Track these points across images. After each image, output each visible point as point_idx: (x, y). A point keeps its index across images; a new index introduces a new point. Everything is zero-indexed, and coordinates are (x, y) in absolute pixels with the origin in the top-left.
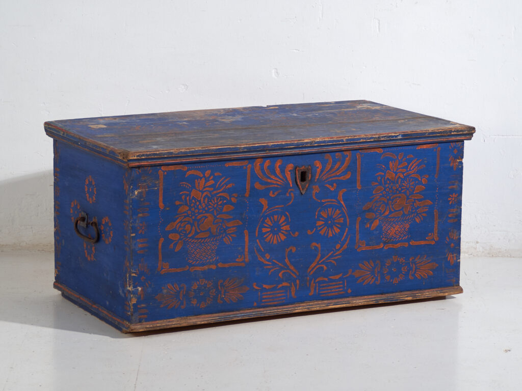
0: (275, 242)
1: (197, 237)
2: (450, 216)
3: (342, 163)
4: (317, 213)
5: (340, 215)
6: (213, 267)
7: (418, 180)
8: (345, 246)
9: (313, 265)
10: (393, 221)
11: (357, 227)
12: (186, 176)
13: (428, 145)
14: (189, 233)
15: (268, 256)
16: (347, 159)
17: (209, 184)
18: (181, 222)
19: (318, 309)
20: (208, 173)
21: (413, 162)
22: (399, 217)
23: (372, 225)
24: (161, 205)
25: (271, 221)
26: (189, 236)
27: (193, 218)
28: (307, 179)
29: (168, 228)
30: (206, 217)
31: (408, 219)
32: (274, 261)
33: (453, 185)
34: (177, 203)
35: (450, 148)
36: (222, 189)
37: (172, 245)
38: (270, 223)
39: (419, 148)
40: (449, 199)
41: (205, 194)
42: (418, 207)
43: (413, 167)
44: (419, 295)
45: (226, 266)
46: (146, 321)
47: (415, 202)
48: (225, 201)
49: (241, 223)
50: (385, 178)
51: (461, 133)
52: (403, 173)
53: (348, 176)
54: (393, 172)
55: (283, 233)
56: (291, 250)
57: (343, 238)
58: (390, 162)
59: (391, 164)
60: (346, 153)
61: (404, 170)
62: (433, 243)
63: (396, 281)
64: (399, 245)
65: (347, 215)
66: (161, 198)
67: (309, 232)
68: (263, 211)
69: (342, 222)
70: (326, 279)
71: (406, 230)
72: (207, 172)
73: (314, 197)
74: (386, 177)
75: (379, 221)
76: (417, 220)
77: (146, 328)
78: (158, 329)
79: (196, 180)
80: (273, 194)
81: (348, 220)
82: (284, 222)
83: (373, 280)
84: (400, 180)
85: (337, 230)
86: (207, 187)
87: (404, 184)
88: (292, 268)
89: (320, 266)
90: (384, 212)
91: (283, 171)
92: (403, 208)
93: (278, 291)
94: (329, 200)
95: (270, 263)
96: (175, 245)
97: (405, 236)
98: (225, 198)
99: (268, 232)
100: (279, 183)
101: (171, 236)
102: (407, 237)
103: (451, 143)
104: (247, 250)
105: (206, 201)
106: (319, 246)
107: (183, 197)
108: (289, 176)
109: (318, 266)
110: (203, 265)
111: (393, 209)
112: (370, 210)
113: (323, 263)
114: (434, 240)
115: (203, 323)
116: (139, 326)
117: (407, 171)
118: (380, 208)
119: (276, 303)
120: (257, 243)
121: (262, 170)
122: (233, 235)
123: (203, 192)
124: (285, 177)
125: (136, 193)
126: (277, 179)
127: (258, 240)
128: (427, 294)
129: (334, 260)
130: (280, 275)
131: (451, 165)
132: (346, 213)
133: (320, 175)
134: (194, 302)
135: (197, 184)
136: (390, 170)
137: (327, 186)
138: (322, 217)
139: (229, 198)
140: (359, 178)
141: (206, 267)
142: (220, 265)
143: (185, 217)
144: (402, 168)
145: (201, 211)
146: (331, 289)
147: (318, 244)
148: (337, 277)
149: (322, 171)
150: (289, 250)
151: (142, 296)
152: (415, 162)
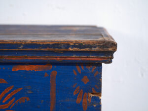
13: (34, 67)
21: (6, 91)
35: (75, 74)
39: (17, 70)
43: (6, 99)
51: (87, 49)
103: (78, 67)
152: (10, 92)
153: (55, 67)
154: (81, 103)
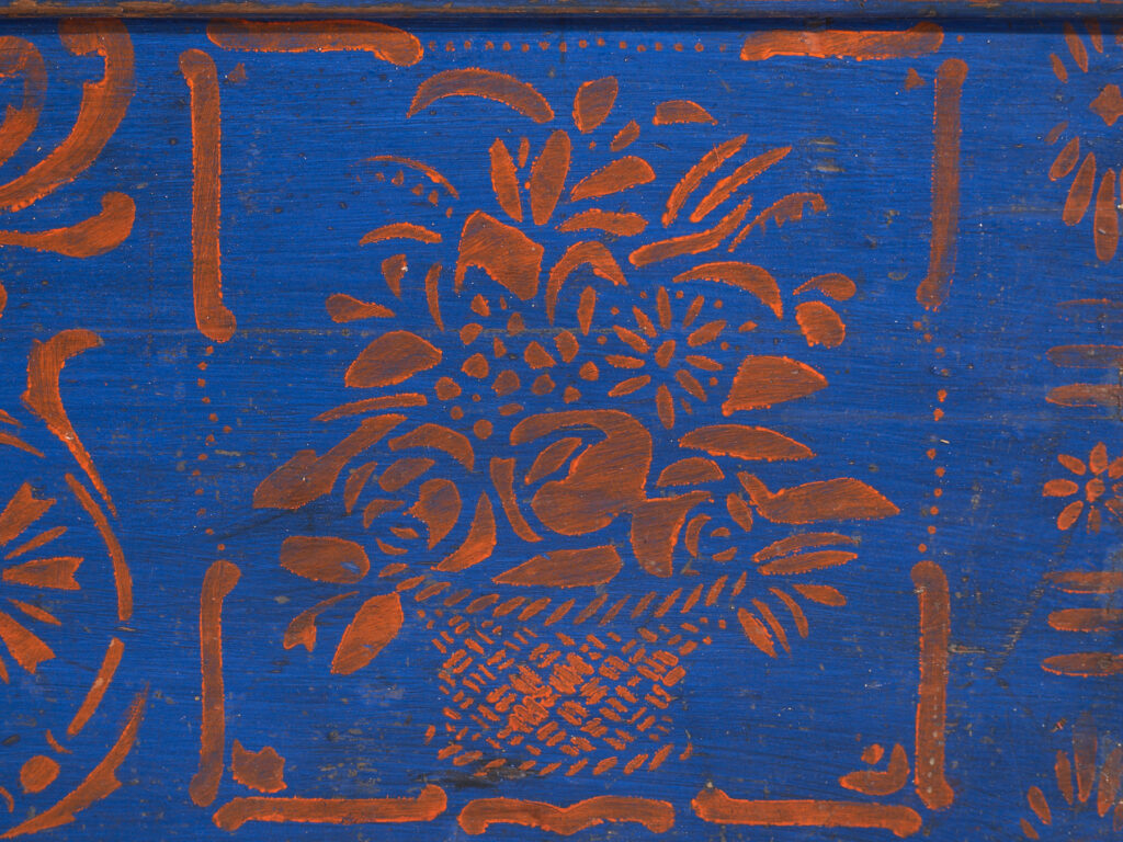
2: (1058, 623)
3: (57, 121)
5: (50, 535)
7: (763, 314)
8: (102, 779)
10: (537, 619)
11: (211, 635)
13: (853, 38)
16: (98, 89)
21: (710, 162)
22: (587, 595)
23: (348, 635)
31: (675, 618)
33: (1095, 377)
35: (1062, 74)
39: (767, 54)
40: (1054, 489)
42: (764, 532)
43: (708, 204)
47: (733, 486)
50: (447, 276)
52: (620, 248)
53: (112, 228)
54: (527, 225)
57: (84, 715)
58: (498, 147)
59: (502, 165)
60: (81, 45)
61: (630, 224)
62: (906, 824)
65: (108, 537)
69: (70, 584)
71: (659, 698)
74: (461, 270)
75: (407, 599)
76: (760, 634)
81: (123, 580)
84: (590, 294)
85: (27, 651)
87: (624, 333)
90: (452, 543)
92: (619, 529)
97: (643, 743)
102: (662, 755)
103: (1074, 41)
111: (535, 524)
112: (317, 517)
114: (919, 806)
117: (655, 232)
118: (417, 510)
131: (1074, 209)
132: (101, 523)
136: (493, 208)
140: (208, 251)
144: (606, 204)
152: (728, 168)
153: (961, 37)
154: (1088, 220)
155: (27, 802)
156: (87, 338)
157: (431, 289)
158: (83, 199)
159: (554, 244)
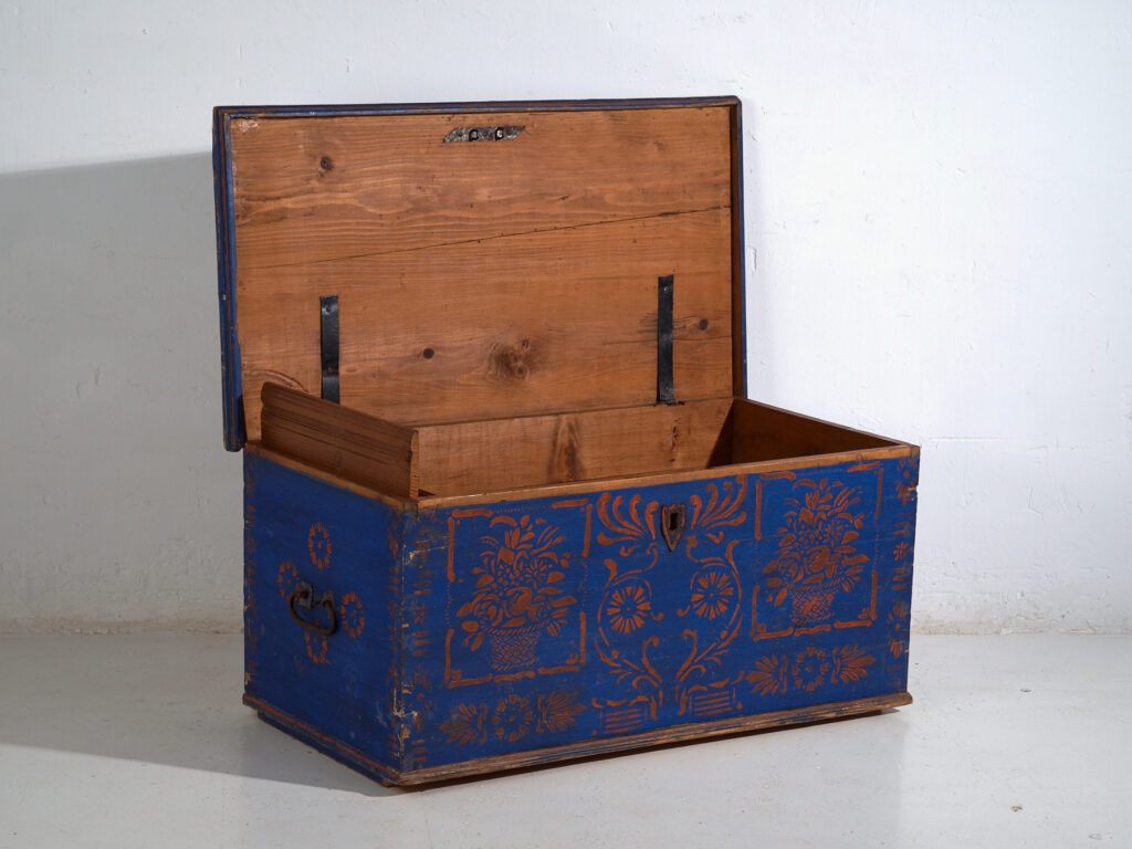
0: (627, 630)
1: (506, 625)
2: (895, 580)
3: (733, 499)
4: (692, 581)
5: (728, 584)
6: (531, 674)
7: (849, 523)
8: (735, 634)
9: (685, 666)
10: (809, 590)
11: (754, 601)
12: (491, 526)
14: (495, 619)
15: (615, 654)
16: (741, 491)
17: (526, 538)
18: (481, 602)
19: (692, 737)
20: (525, 519)
21: (841, 494)
22: (818, 584)
23: (778, 598)
24: (451, 576)
25: (622, 597)
26: (494, 625)
27: (501, 594)
28: (679, 526)
29: (460, 613)
30: (521, 593)
31: (832, 587)
32: (625, 661)
33: (902, 528)
34: (476, 571)
36: (546, 547)
37: (467, 640)
38: (619, 600)
39: (852, 470)
40: (895, 552)
41: (520, 554)
42: (849, 567)
43: (841, 502)
44: (847, 709)
45: (551, 671)
46: (424, 767)
47: (843, 558)
48: (551, 566)
49: (574, 601)
50: (798, 521)
52: (826, 512)
53: (741, 520)
54: (811, 510)
55: (640, 616)
56: (652, 643)
57: (732, 621)
58: (807, 494)
59: (808, 498)
60: (739, 481)
61: (828, 507)
62: (869, 624)
63: (810, 688)
64: (816, 629)
65: (738, 583)
66: (450, 564)
67: (680, 613)
68: (610, 579)
69: (731, 593)
70: (704, 688)
71: (829, 604)
72: (523, 519)
73: (689, 556)
74: (800, 520)
75: (788, 590)
76: (846, 588)
77: (425, 778)
78: (444, 778)
79: (506, 533)
80: (626, 550)
81: (740, 590)
82: (641, 597)
83: (777, 687)
84: (821, 523)
85: (723, 608)
86: (524, 543)
87: (826, 530)
88: (652, 671)
89: (696, 667)
90: (795, 577)
91: (641, 514)
92: (824, 570)
93: (630, 711)
94: (711, 559)
95: (619, 665)
96: (471, 640)
97: (826, 613)
98: (549, 561)
99: (616, 614)
100: (636, 534)
101: (465, 626)
102: (829, 615)
104: (583, 644)
105: (521, 565)
106: (694, 634)
107: (486, 561)
108: (650, 520)
109: (693, 667)
110: (515, 671)
111: (809, 570)
112: (773, 574)
113: (700, 662)
114: (871, 619)
115: (514, 766)
116: (414, 776)
117: (832, 509)
118: (790, 570)
119: (626, 730)
120: (599, 632)
121: (610, 512)
122: (561, 621)
123: (516, 552)
124: (645, 523)
125: (411, 556)
126: (633, 527)
127: (600, 629)
128: (859, 706)
129: (718, 656)
130: (634, 684)
131: (900, 496)
132: (737, 579)
133: (698, 519)
134: (500, 733)
135: (507, 539)
136: (805, 507)
137: (710, 535)
138: (701, 587)
139: (556, 560)
140: (758, 522)
141: (519, 676)
142: (541, 671)
143: (489, 593)
144: (824, 504)
145: (513, 583)
146: (712, 705)
147: (692, 630)
148: (721, 685)
149: (702, 512)
150: (649, 641)
151: (418, 726)
152: (844, 494)
155: (721, 640)
156: (736, 542)
157: (795, 525)
158: (737, 514)
159: (815, 512)
